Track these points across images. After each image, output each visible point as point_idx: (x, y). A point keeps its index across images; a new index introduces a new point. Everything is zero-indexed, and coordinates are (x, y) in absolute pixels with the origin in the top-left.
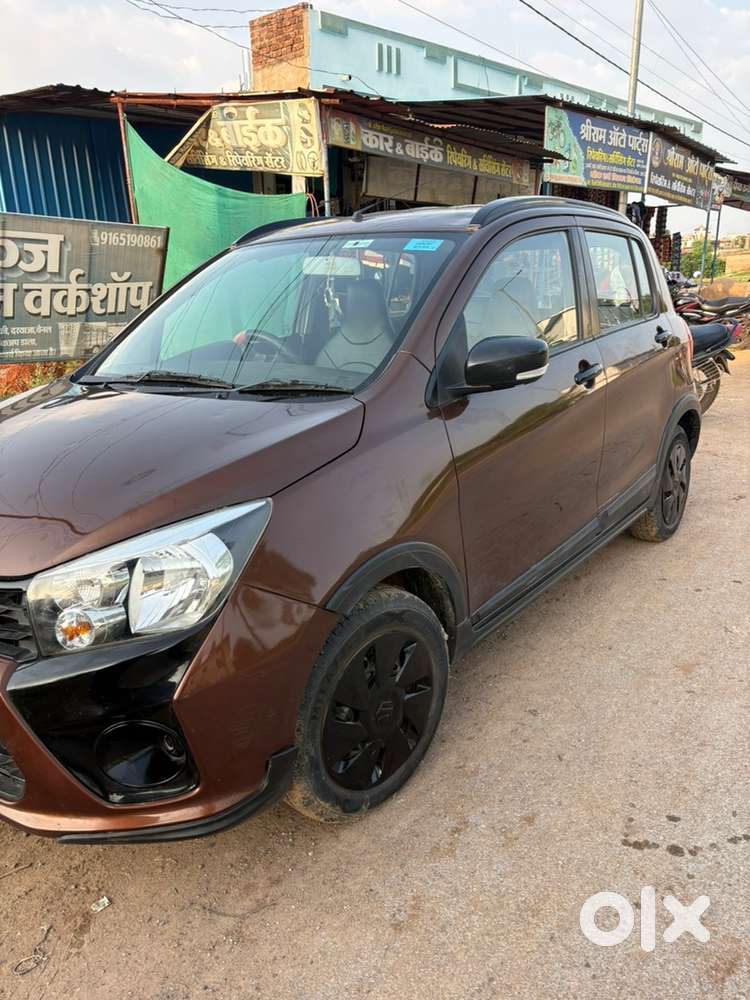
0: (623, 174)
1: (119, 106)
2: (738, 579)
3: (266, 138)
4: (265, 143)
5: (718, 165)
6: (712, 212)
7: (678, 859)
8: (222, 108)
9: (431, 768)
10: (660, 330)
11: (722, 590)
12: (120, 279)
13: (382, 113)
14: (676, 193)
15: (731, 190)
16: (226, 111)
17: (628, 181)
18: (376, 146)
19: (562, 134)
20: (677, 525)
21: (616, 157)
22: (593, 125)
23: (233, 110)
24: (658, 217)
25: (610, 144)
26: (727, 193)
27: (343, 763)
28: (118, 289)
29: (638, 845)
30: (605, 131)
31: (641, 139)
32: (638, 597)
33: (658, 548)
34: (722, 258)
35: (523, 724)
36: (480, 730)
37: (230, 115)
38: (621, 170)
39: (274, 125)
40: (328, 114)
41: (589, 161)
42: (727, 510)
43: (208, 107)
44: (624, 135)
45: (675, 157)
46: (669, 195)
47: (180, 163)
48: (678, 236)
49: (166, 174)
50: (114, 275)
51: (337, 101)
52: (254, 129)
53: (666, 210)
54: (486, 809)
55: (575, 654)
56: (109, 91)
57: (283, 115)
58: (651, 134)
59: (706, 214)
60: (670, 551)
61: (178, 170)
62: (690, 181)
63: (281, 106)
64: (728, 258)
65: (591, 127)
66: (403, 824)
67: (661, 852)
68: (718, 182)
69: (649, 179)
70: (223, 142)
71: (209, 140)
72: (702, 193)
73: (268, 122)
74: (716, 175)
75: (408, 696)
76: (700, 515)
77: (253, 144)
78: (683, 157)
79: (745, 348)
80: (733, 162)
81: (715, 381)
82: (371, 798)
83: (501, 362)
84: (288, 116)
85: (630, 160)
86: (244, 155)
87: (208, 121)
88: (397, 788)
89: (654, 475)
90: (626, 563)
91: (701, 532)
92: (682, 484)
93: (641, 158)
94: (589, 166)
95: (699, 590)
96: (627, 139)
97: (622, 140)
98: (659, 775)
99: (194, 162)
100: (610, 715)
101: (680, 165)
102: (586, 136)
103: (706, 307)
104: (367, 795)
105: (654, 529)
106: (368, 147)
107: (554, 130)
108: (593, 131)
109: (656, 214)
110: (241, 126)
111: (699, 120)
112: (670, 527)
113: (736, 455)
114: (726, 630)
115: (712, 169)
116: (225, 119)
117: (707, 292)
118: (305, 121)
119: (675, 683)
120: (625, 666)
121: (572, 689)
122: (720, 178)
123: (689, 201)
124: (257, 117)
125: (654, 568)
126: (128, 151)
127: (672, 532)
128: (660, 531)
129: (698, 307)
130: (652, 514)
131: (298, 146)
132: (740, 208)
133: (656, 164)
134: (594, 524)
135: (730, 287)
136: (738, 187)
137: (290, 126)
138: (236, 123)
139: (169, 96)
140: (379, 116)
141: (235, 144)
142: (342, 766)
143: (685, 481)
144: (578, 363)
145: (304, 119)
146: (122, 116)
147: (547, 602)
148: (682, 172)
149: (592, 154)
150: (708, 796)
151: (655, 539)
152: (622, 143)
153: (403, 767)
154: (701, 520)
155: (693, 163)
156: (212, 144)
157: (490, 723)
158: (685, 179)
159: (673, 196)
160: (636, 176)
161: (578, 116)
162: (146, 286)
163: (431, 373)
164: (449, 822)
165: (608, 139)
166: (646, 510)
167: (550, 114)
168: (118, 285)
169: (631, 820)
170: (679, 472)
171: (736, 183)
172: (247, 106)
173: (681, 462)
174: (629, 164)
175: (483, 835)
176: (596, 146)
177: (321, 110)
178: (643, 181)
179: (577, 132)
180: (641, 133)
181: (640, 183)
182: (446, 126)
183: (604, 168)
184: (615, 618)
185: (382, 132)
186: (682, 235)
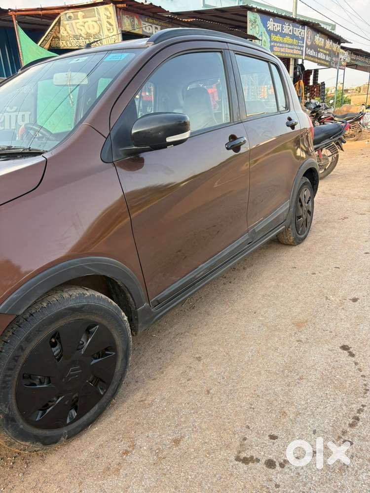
0: (291, 49)
1: (13, 16)
2: (337, 266)
3: (89, 29)
4: (89, 31)
5: (342, 44)
6: (339, 70)
7: (271, 471)
8: (66, 14)
9: (123, 402)
10: (290, 119)
11: (328, 273)
12: (11, 111)
13: (153, 13)
14: (320, 59)
15: (350, 58)
16: (68, 16)
17: (294, 53)
18: (151, 31)
19: (257, 27)
20: (307, 234)
21: (287, 39)
22: (274, 22)
23: (71, 15)
24: (314, 75)
25: (284, 32)
26: (348, 60)
27: (40, 413)
28: (10, 116)
29: (246, 461)
30: (281, 25)
31: (300, 30)
32: (278, 279)
33: (294, 249)
34: (349, 98)
35: (191, 368)
36: (162, 373)
37: (70, 17)
38: (290, 47)
39: (92, 21)
40: (121, 14)
41: (273, 42)
42: (336, 225)
43: (59, 14)
44: (291, 28)
45: (319, 40)
46: (316, 60)
47: (47, 46)
48: (323, 84)
49: (39, 53)
50: (8, 109)
51: (125, 5)
52: (82, 24)
53: (318, 71)
54: (150, 434)
55: (233, 317)
56: (7, 9)
57: (97, 15)
58: (306, 27)
59: (337, 70)
60: (301, 250)
61: (47, 51)
62: (328, 53)
63: (96, 9)
64: (353, 97)
65: (273, 23)
66: (92, 448)
67: (261, 465)
68: (343, 54)
69: (306, 52)
70: (68, 33)
71: (61, 32)
72: (334, 59)
73: (89, 20)
74: (342, 51)
75: (94, 361)
76: (321, 229)
77: (83, 33)
78: (323, 40)
79: (357, 140)
80: (350, 43)
81: (335, 155)
82: (68, 432)
83: (154, 129)
84: (100, 15)
85: (295, 41)
86: (79, 39)
87: (59, 22)
88: (92, 422)
89: (288, 206)
90: (274, 258)
91: (321, 238)
92: (309, 211)
93: (301, 40)
94: (273, 44)
95: (314, 274)
96: (293, 29)
97: (290, 31)
98: (270, 403)
99: (54, 46)
100: (246, 358)
101: (322, 44)
102: (271, 28)
103: (336, 119)
104: (65, 430)
105: (291, 238)
106: (145, 32)
107: (253, 24)
108: (274, 25)
109: (313, 73)
110: (76, 23)
111: (334, 23)
112: (302, 236)
113: (346, 195)
114: (327, 298)
115: (339, 47)
116: (68, 20)
117: (338, 112)
118: (108, 18)
119: (291, 335)
120: (262, 324)
121: (226, 341)
122: (344, 52)
123: (327, 64)
124: (84, 17)
125: (290, 261)
126: (20, 41)
127: (303, 239)
128: (295, 239)
129: (332, 119)
130: (289, 229)
131: (106, 33)
132: (356, 69)
133: (309, 43)
134: (246, 237)
135: (350, 109)
136: (354, 57)
137: (101, 21)
138: (73, 22)
139: (38, 9)
140: (151, 15)
141: (74, 34)
142: (39, 416)
143: (310, 210)
144: (229, 136)
145: (107, 16)
146: (15, 22)
147: (224, 284)
148: (323, 48)
149: (274, 37)
150: (299, 419)
151: (293, 244)
152: (290, 32)
153: (96, 407)
154: (321, 231)
155: (329, 44)
156: (62, 34)
157: (170, 367)
158: (325, 52)
159: (319, 61)
160: (299, 50)
161: (265, 16)
162: (27, 114)
163: (107, 139)
164: (124, 446)
165: (282, 30)
166: (284, 227)
167: (250, 15)
168: (10, 114)
169: (245, 439)
170: (307, 205)
171: (352, 55)
172: (78, 12)
173: (307, 199)
174: (295, 43)
175: (143, 455)
176: (276, 33)
177: (116, 11)
178: (302, 53)
179: (265, 25)
180: (301, 27)
181: (301, 54)
182: (189, 20)
183: (281, 45)
184: (262, 292)
185: (153, 23)
186: (325, 83)
